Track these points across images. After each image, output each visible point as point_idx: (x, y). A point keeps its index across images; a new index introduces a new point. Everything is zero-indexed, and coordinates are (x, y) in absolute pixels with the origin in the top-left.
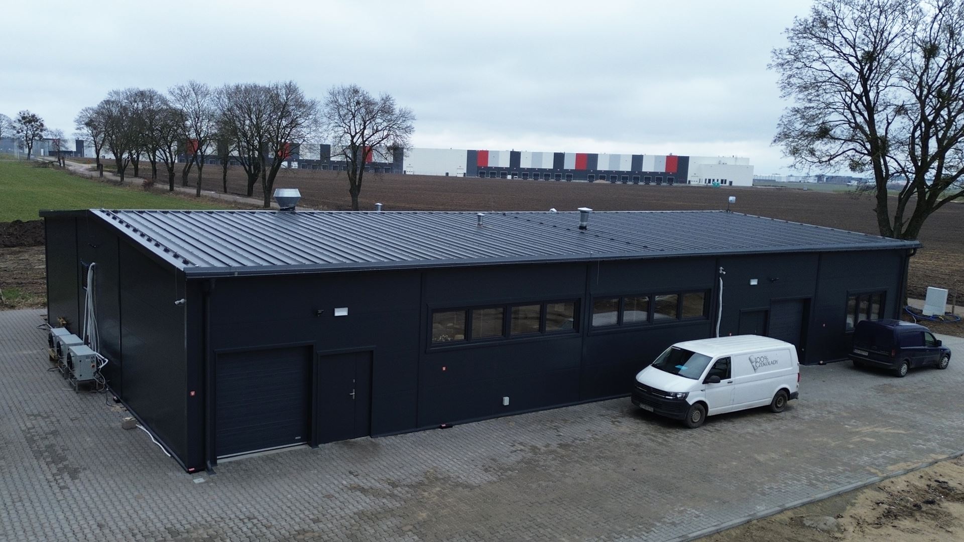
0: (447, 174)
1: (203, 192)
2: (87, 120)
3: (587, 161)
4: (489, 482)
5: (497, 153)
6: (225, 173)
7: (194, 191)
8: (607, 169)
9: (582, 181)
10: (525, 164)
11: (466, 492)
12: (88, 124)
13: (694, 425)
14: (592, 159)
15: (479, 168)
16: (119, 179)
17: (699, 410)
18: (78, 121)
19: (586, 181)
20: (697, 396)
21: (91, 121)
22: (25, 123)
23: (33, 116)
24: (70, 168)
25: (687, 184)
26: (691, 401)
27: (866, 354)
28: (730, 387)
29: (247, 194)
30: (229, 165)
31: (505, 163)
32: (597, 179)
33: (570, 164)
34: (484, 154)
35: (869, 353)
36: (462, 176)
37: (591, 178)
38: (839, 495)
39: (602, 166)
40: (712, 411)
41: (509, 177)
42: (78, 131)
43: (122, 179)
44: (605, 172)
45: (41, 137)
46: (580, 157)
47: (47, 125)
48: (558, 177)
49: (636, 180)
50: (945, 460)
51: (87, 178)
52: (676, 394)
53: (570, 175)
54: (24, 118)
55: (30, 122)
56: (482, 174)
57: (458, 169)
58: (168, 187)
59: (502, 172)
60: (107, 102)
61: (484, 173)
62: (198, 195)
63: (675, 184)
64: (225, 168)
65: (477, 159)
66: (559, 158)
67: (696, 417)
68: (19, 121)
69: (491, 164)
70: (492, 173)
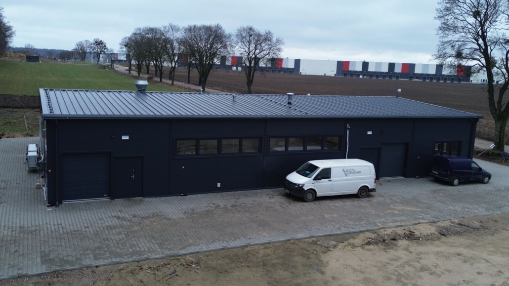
0: (325, 74)
1: (175, 83)
2: (126, 44)
3: (409, 68)
4: (181, 218)
5: (355, 62)
6: (189, 73)
7: (170, 82)
8: (420, 72)
9: (406, 80)
10: (371, 69)
11: (166, 221)
12: (126, 46)
13: (309, 200)
14: (412, 66)
15: (344, 71)
16: (137, 75)
17: (311, 193)
18: (121, 44)
19: (407, 80)
20: (311, 186)
21: (128, 44)
22: (97, 45)
23: (101, 41)
24: (116, 69)
25: (470, 82)
26: (306, 188)
27: (437, 173)
28: (330, 183)
29: (198, 83)
30: (191, 68)
31: (359, 68)
32: (414, 78)
33: (398, 70)
34: (347, 64)
35: (439, 173)
36: (334, 75)
37: (411, 78)
38: (349, 233)
39: (418, 71)
40: (319, 194)
41: (361, 77)
42: (121, 49)
43: (139, 75)
44: (420, 74)
45: (104, 52)
46: (405, 66)
47: (108, 46)
48: (391, 77)
49: (438, 79)
50: (426, 223)
51: (123, 75)
52: (299, 185)
53: (398, 76)
54: (96, 42)
55: (99, 44)
56: (345, 75)
57: (332, 71)
58: (159, 80)
59: (357, 73)
60: (135, 34)
61: (346, 74)
62: (172, 84)
63: (462, 82)
64: (189, 70)
65: (343, 66)
66: (392, 66)
67: (310, 196)
68: (94, 44)
69: (351, 69)
70: (351, 74)
